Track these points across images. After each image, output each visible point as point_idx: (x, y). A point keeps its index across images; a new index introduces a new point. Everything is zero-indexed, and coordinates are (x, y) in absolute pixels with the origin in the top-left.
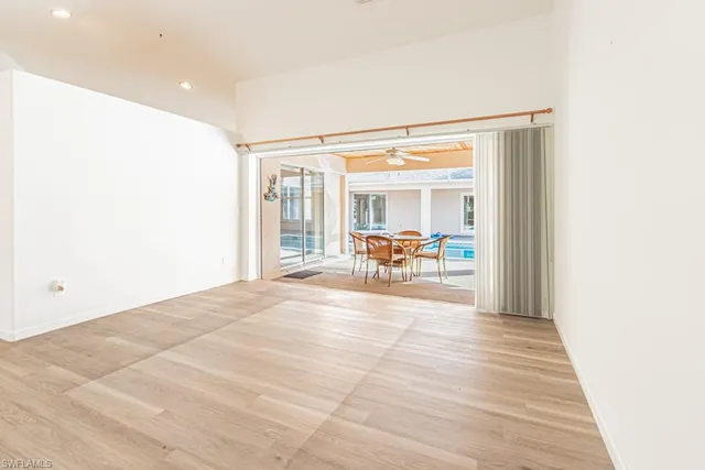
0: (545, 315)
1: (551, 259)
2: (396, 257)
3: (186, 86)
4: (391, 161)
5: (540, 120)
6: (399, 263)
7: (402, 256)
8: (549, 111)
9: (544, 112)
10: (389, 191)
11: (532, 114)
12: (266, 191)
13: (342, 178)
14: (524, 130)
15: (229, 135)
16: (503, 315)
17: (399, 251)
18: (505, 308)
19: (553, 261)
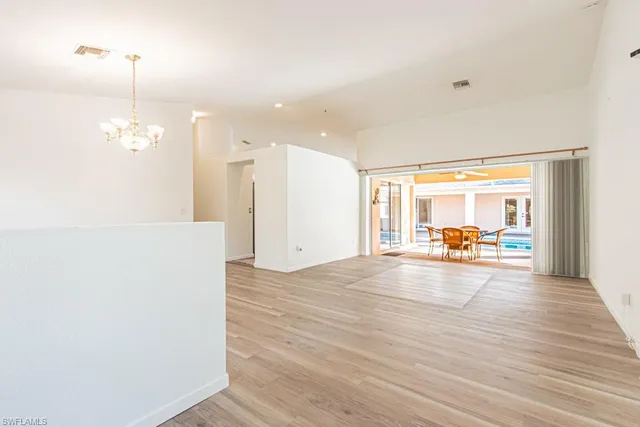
0: (582, 276)
1: (587, 240)
2: (465, 243)
3: (323, 134)
4: (458, 177)
5: (579, 154)
6: (466, 248)
7: (468, 243)
8: (586, 148)
9: (581, 149)
10: (434, 196)
11: (574, 150)
12: (373, 199)
13: (411, 187)
14: (568, 161)
15: (355, 164)
16: (553, 276)
17: (466, 239)
18: (554, 272)
19: (588, 241)
